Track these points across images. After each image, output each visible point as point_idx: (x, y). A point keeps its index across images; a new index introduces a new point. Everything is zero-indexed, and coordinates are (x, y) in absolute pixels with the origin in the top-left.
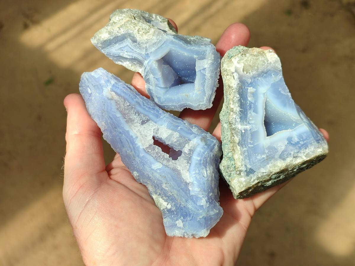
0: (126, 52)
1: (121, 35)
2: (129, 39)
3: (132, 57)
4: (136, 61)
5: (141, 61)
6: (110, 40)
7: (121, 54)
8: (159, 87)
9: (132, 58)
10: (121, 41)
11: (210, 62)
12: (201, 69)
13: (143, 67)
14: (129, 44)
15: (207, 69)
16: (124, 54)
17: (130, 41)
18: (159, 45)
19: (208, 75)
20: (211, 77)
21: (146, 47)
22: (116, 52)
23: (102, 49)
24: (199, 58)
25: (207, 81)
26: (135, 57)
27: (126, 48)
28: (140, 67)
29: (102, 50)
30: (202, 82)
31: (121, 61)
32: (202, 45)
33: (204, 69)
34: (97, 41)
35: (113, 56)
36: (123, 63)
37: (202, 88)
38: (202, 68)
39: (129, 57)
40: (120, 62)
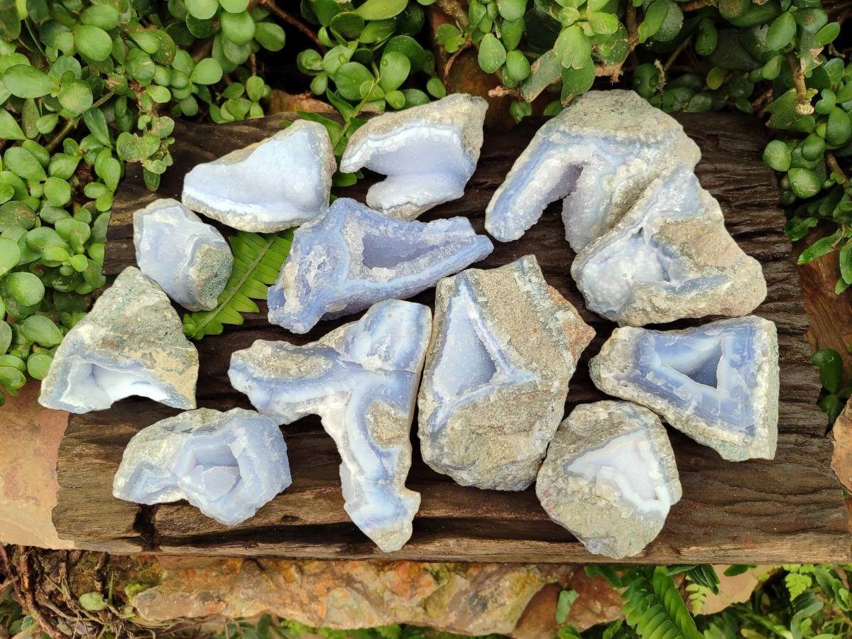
7: (149, 491)
11: (244, 438)
39: (158, 489)
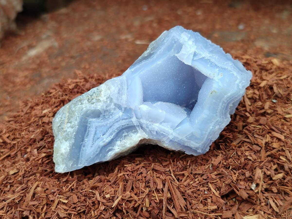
0: (103, 135)
1: (78, 125)
2: (91, 120)
3: (115, 131)
4: (124, 131)
5: (128, 124)
6: (74, 145)
8: (177, 126)
9: (116, 133)
10: (85, 131)
12: (192, 58)
13: (138, 129)
14: (97, 124)
15: (196, 51)
16: (104, 140)
17: (94, 120)
18: (125, 87)
19: (205, 54)
20: (211, 52)
21: (115, 105)
22: (93, 148)
23: (77, 164)
24: (176, 51)
25: (212, 60)
26: (117, 129)
27: (98, 132)
28: (135, 132)
29: (79, 165)
30: (209, 65)
31: (110, 150)
32: (164, 40)
33: (195, 54)
34: (63, 164)
35: (96, 156)
36: (114, 149)
37: (218, 69)
38: (192, 56)
40: (110, 152)
